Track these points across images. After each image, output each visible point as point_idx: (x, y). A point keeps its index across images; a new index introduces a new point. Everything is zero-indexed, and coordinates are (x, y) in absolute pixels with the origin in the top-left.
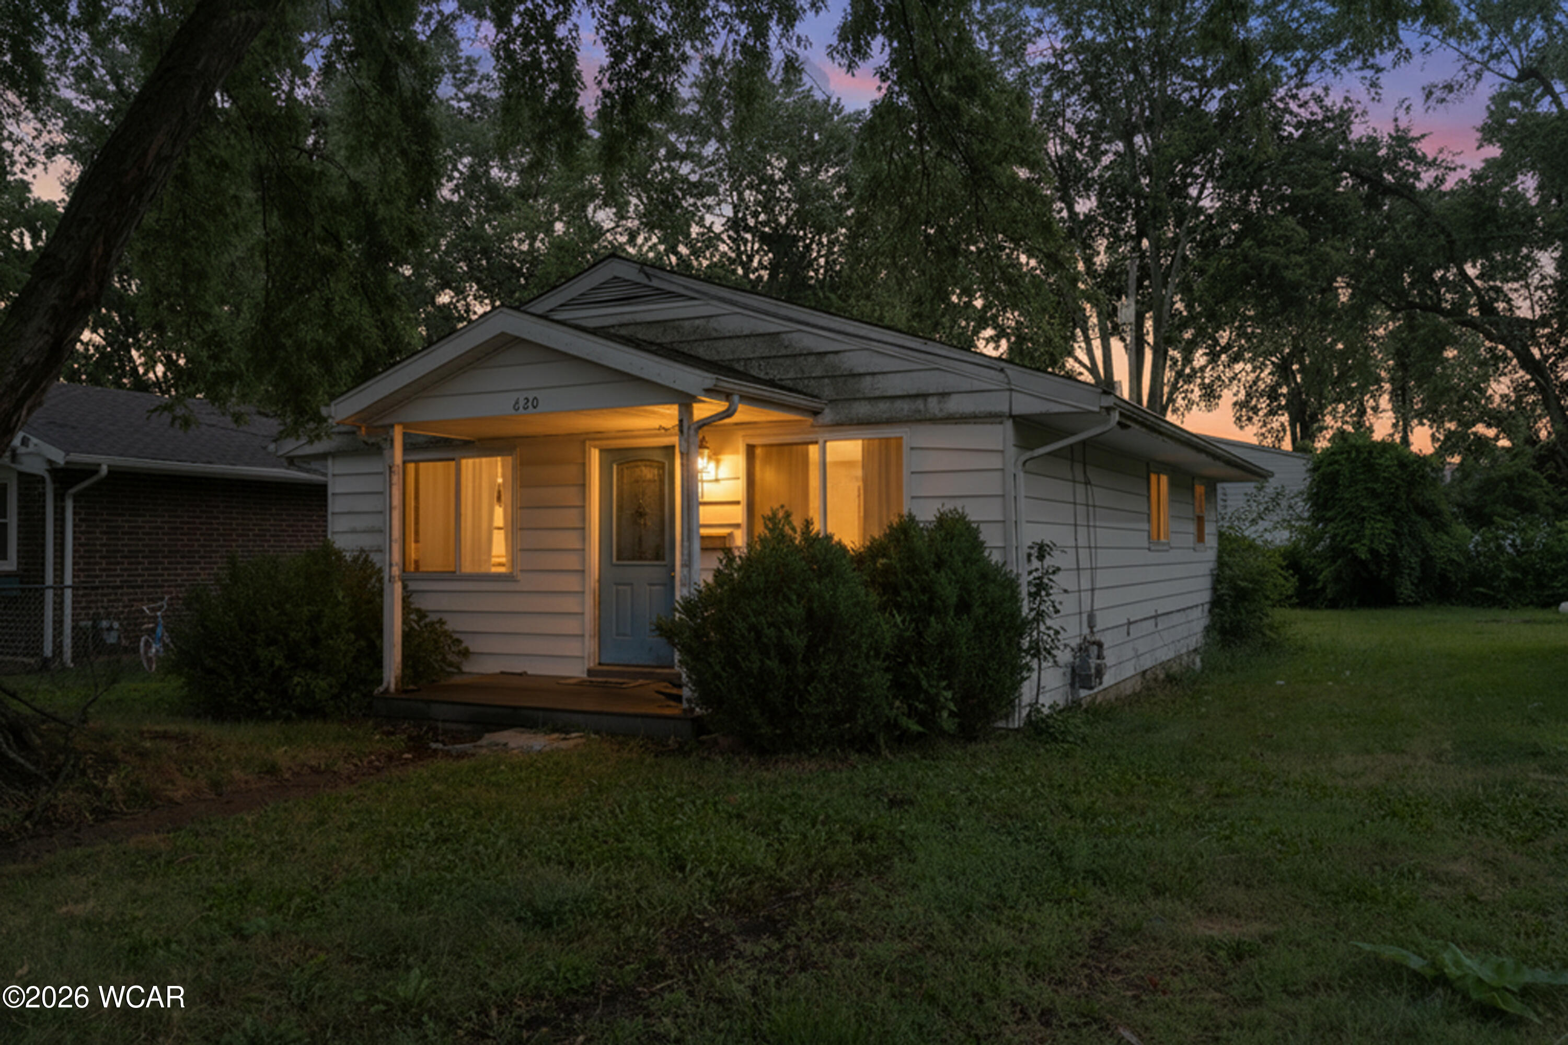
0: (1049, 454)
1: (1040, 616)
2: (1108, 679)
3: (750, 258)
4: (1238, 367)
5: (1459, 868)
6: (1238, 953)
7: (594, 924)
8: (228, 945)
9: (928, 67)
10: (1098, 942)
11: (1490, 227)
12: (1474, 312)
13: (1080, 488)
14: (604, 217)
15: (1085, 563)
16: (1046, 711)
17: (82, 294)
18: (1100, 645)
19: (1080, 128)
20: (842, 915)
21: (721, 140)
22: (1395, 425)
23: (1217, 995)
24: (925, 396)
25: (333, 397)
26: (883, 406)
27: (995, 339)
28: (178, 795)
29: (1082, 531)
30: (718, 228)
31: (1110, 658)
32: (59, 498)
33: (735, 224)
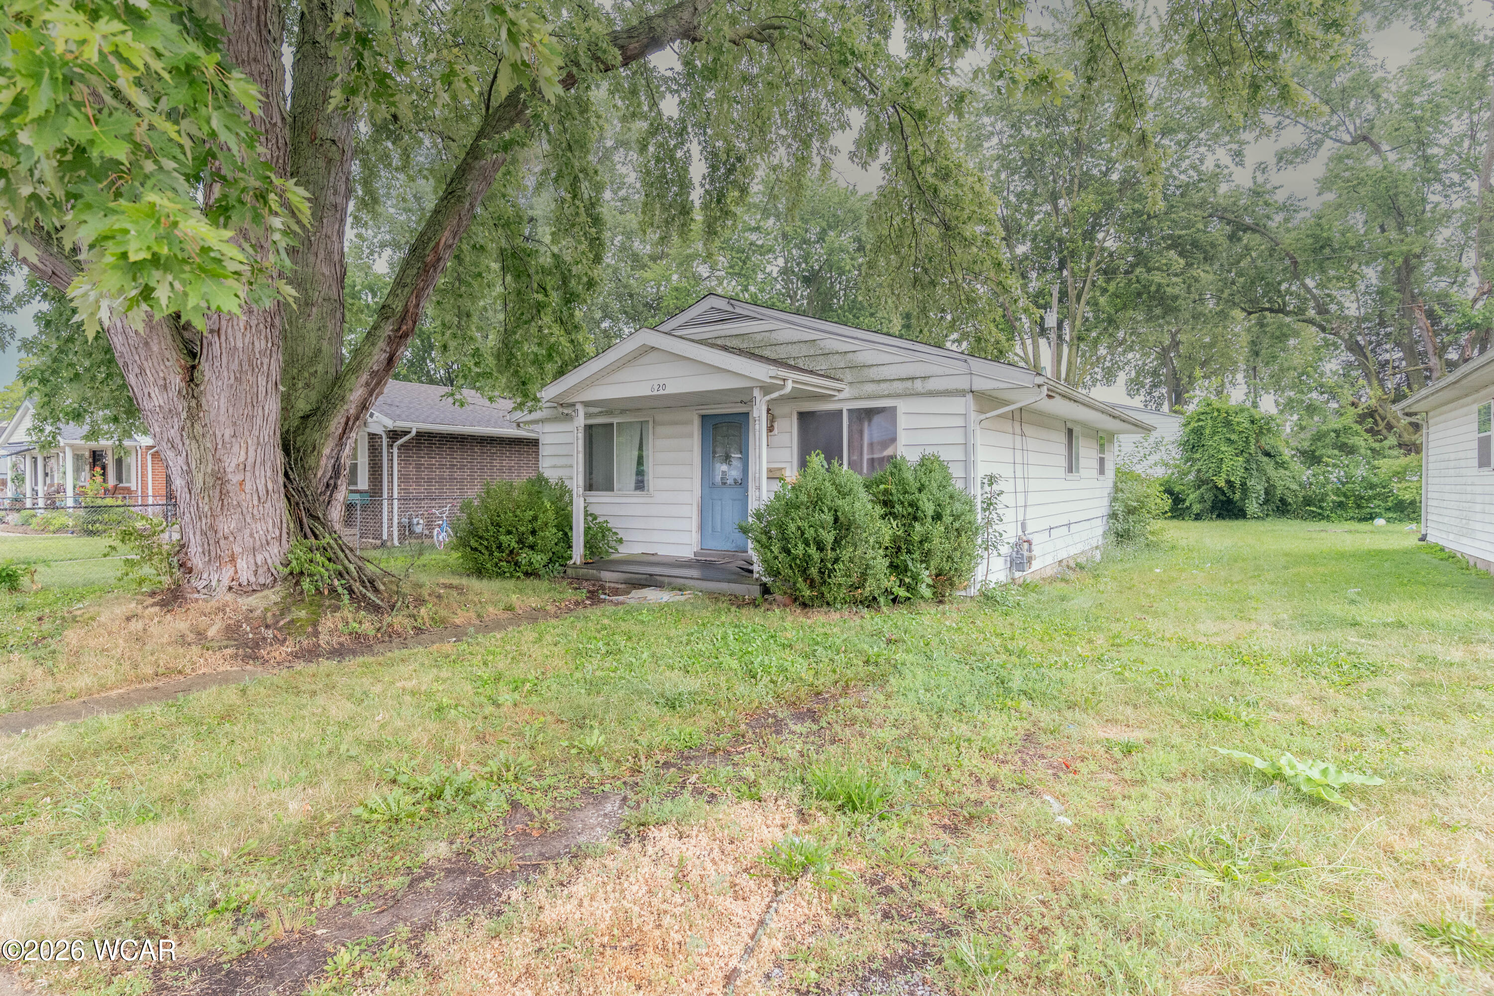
0: (998, 416)
1: (989, 523)
2: (1036, 565)
3: (796, 293)
4: (1130, 356)
5: (1292, 701)
6: (1128, 750)
7: (702, 707)
8: (489, 709)
9: (917, 162)
10: (1028, 737)
11: (1327, 251)
12: (1311, 313)
13: (1018, 438)
14: (703, 270)
15: (1020, 488)
16: (992, 585)
17: (404, 328)
18: (1029, 542)
19: (1018, 195)
20: (856, 711)
21: (778, 217)
22: (1246, 394)
23: (1112, 776)
24: (913, 379)
25: (543, 386)
26: (884, 386)
27: (958, 341)
28: (458, 621)
29: (1019, 468)
30: (775, 275)
31: (1036, 550)
32: (391, 446)
33: (785, 271)
